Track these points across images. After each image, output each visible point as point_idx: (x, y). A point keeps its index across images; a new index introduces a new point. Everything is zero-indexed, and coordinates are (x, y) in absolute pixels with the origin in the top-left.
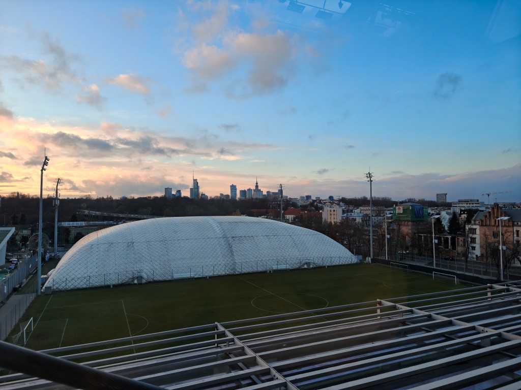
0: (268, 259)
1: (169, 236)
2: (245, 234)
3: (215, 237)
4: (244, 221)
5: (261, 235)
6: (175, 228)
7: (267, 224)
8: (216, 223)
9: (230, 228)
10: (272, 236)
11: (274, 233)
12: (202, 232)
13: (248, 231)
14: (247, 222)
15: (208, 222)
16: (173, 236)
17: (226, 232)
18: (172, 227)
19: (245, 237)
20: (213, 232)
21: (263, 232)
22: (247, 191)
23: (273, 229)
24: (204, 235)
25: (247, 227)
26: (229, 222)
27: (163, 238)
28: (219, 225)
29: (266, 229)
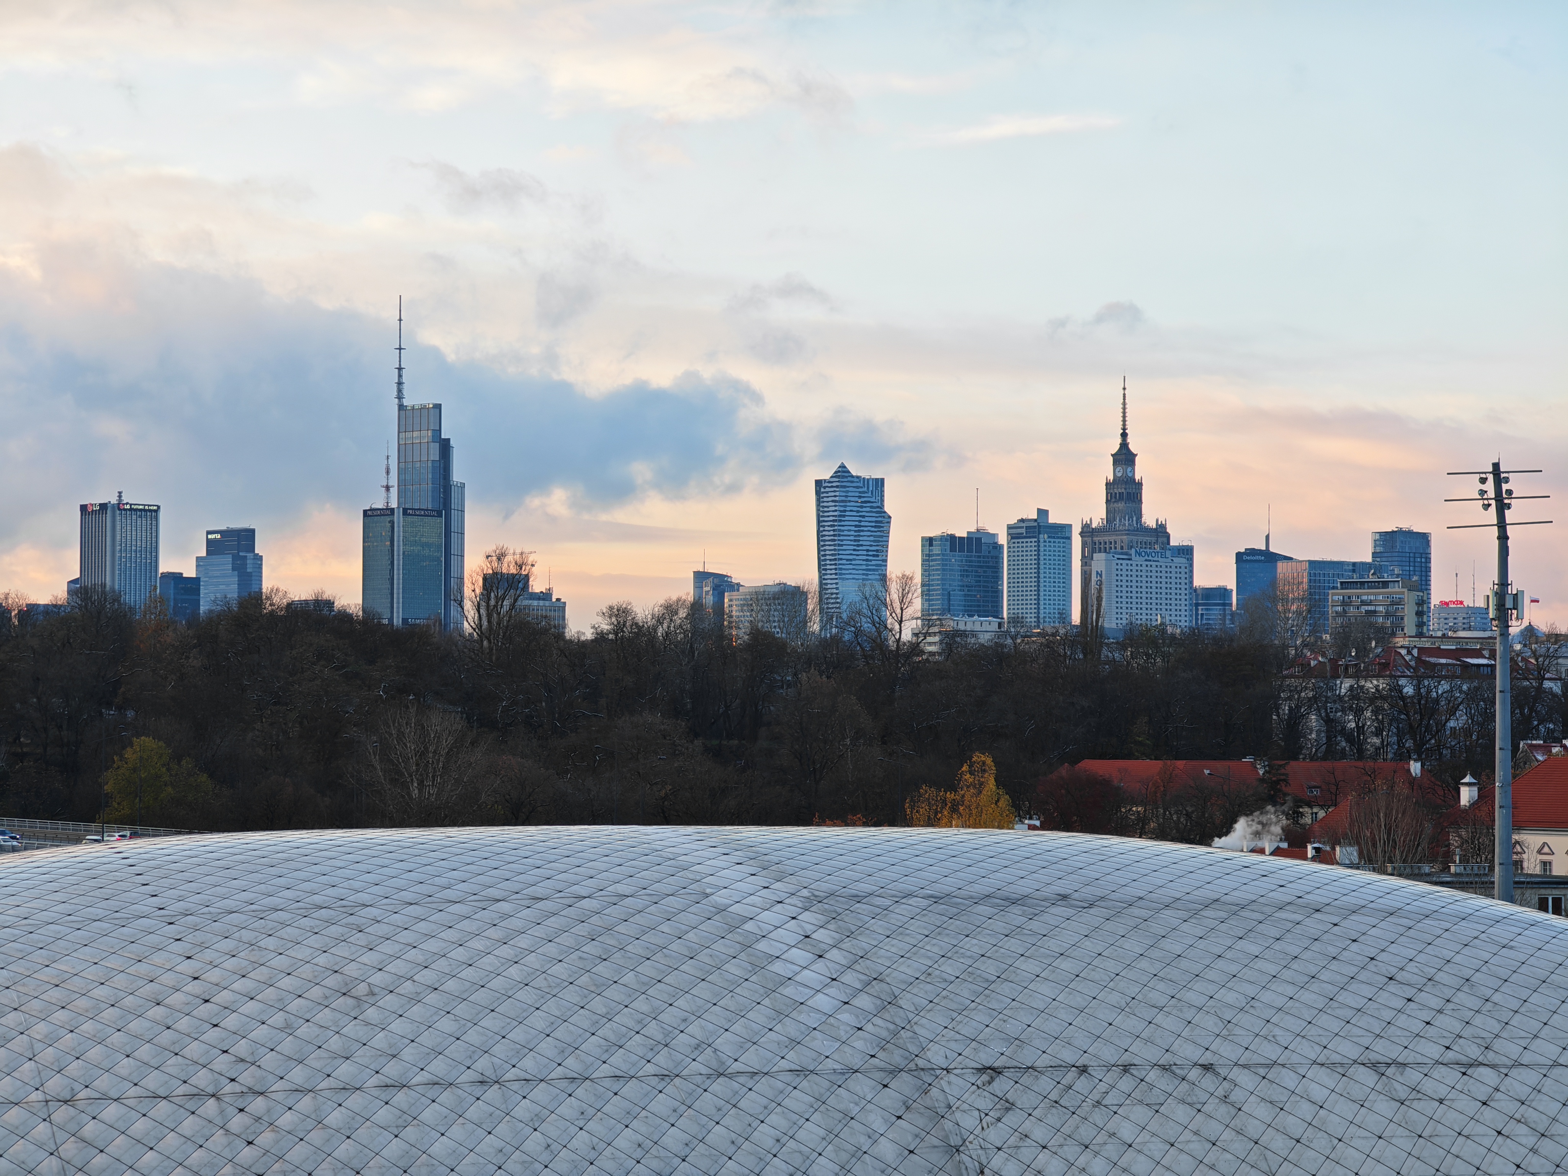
1: (288, 1045)
2: (1129, 1041)
3: (794, 1058)
4: (1100, 893)
5: (1313, 1057)
6: (342, 950)
7: (1373, 932)
8: (794, 900)
9: (949, 969)
10: (1443, 1069)
11: (1463, 1034)
12: (641, 1005)
13: (1162, 1000)
14: (1141, 903)
15: (707, 896)
16: (335, 1043)
17: (912, 1009)
18: (314, 941)
19: (1126, 1069)
20: (766, 1002)
21: (1325, 1016)
22: (1003, 540)
23: (1448, 993)
24: (666, 1035)
25: (1144, 964)
26: (937, 899)
27: (221, 1063)
28: (829, 926)
29: (1368, 991)
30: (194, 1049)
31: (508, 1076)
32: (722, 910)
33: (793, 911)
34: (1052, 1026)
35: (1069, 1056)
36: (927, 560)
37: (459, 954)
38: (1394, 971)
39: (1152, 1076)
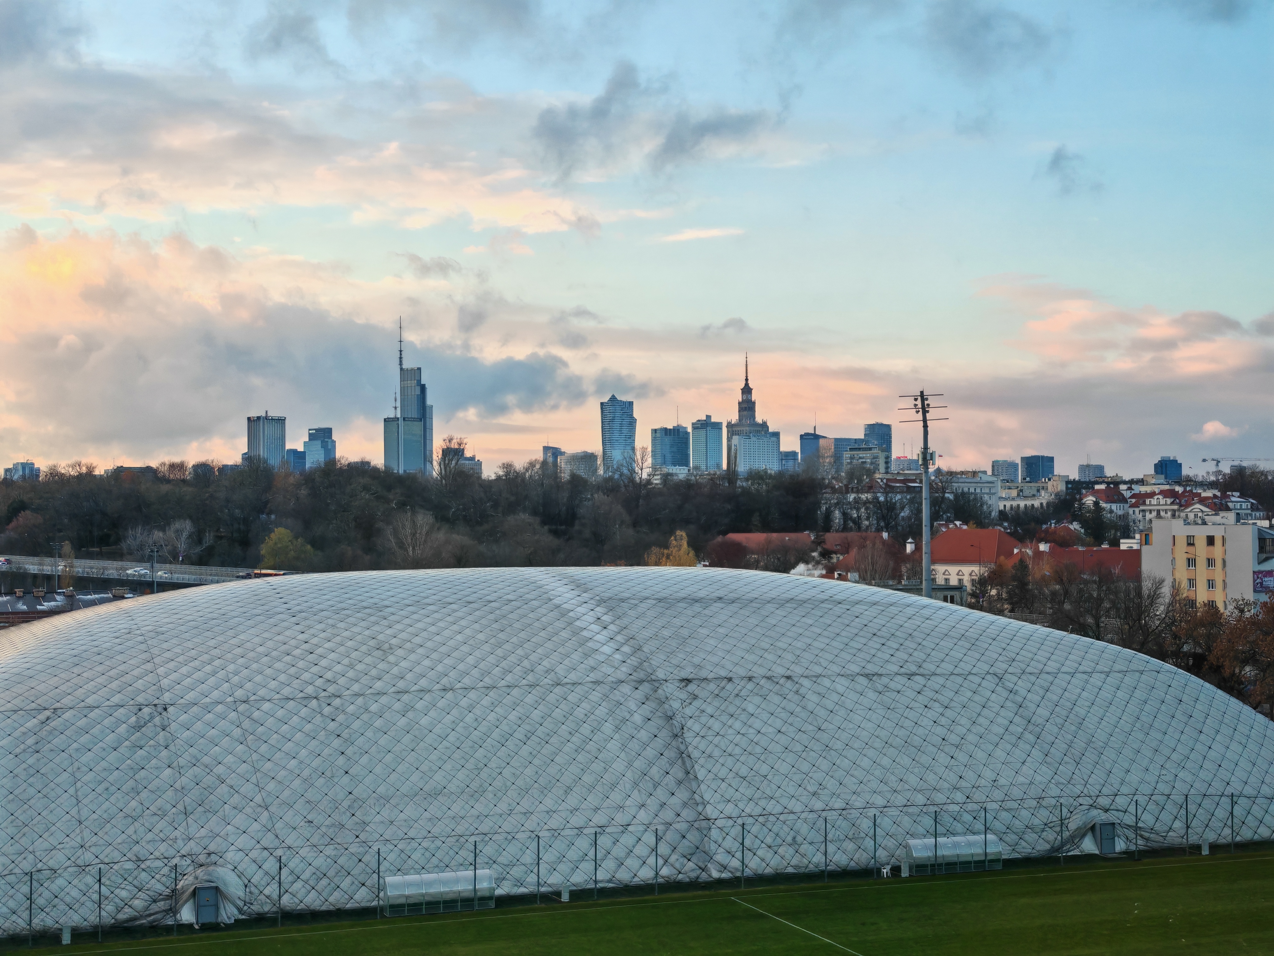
0: (879, 801)
1: (351, 674)
2: (751, 666)
3: (593, 676)
4: (736, 596)
5: (838, 672)
6: (377, 628)
7: (866, 613)
8: (592, 602)
9: (666, 633)
10: (899, 677)
11: (909, 660)
12: (520, 652)
13: (767, 646)
14: (757, 601)
15: (551, 600)
16: (374, 672)
17: (649, 652)
18: (363, 624)
19: (750, 679)
20: (580, 650)
21: (844, 653)
22: (690, 430)
23: (901, 641)
24: (532, 666)
25: (758, 629)
26: (660, 600)
27: (319, 682)
28: (609, 614)
29: (864, 641)
30: (306, 676)
31: (457, 686)
32: (558, 607)
33: (592, 607)
34: (715, 659)
35: (723, 673)
36: (654, 439)
37: (433, 629)
38: (875, 631)
39: (763, 682)
